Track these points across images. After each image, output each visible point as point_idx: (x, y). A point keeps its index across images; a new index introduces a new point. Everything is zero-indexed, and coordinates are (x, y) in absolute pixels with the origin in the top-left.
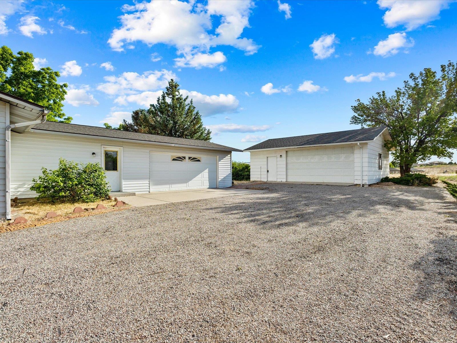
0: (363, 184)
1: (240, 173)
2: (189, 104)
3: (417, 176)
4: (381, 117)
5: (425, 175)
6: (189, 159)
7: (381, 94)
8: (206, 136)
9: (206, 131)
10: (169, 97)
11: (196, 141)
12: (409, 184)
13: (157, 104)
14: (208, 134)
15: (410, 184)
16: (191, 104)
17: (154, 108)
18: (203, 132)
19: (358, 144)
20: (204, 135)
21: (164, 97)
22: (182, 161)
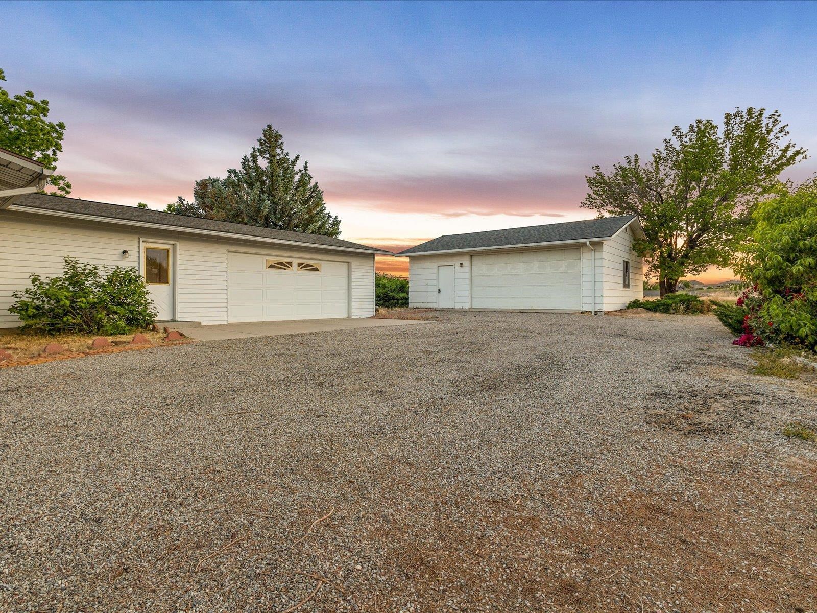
0: (595, 312)
1: (391, 294)
2: (300, 171)
3: (682, 298)
4: (630, 199)
5: (696, 297)
6: (298, 267)
7: (633, 159)
8: (332, 228)
9: (331, 219)
10: (264, 158)
11: (312, 236)
12: (669, 310)
13: (242, 170)
14: (335, 225)
15: (672, 311)
16: (304, 172)
17: (237, 176)
18: (326, 221)
19: (588, 243)
20: (327, 226)
21: (254, 157)
22: (286, 269)
